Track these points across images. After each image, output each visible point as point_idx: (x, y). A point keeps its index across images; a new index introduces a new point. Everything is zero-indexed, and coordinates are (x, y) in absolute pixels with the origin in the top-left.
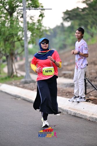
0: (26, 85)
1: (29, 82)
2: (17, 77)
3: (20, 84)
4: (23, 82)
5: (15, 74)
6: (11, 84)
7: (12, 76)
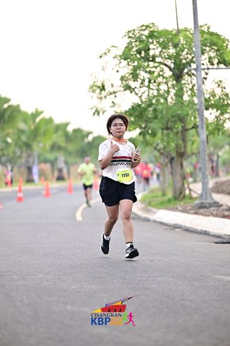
0: (201, 211)
1: (207, 206)
2: (191, 198)
3: (190, 210)
4: (196, 204)
5: (187, 192)
6: (175, 209)
7: (182, 196)
